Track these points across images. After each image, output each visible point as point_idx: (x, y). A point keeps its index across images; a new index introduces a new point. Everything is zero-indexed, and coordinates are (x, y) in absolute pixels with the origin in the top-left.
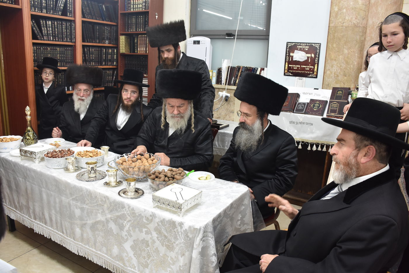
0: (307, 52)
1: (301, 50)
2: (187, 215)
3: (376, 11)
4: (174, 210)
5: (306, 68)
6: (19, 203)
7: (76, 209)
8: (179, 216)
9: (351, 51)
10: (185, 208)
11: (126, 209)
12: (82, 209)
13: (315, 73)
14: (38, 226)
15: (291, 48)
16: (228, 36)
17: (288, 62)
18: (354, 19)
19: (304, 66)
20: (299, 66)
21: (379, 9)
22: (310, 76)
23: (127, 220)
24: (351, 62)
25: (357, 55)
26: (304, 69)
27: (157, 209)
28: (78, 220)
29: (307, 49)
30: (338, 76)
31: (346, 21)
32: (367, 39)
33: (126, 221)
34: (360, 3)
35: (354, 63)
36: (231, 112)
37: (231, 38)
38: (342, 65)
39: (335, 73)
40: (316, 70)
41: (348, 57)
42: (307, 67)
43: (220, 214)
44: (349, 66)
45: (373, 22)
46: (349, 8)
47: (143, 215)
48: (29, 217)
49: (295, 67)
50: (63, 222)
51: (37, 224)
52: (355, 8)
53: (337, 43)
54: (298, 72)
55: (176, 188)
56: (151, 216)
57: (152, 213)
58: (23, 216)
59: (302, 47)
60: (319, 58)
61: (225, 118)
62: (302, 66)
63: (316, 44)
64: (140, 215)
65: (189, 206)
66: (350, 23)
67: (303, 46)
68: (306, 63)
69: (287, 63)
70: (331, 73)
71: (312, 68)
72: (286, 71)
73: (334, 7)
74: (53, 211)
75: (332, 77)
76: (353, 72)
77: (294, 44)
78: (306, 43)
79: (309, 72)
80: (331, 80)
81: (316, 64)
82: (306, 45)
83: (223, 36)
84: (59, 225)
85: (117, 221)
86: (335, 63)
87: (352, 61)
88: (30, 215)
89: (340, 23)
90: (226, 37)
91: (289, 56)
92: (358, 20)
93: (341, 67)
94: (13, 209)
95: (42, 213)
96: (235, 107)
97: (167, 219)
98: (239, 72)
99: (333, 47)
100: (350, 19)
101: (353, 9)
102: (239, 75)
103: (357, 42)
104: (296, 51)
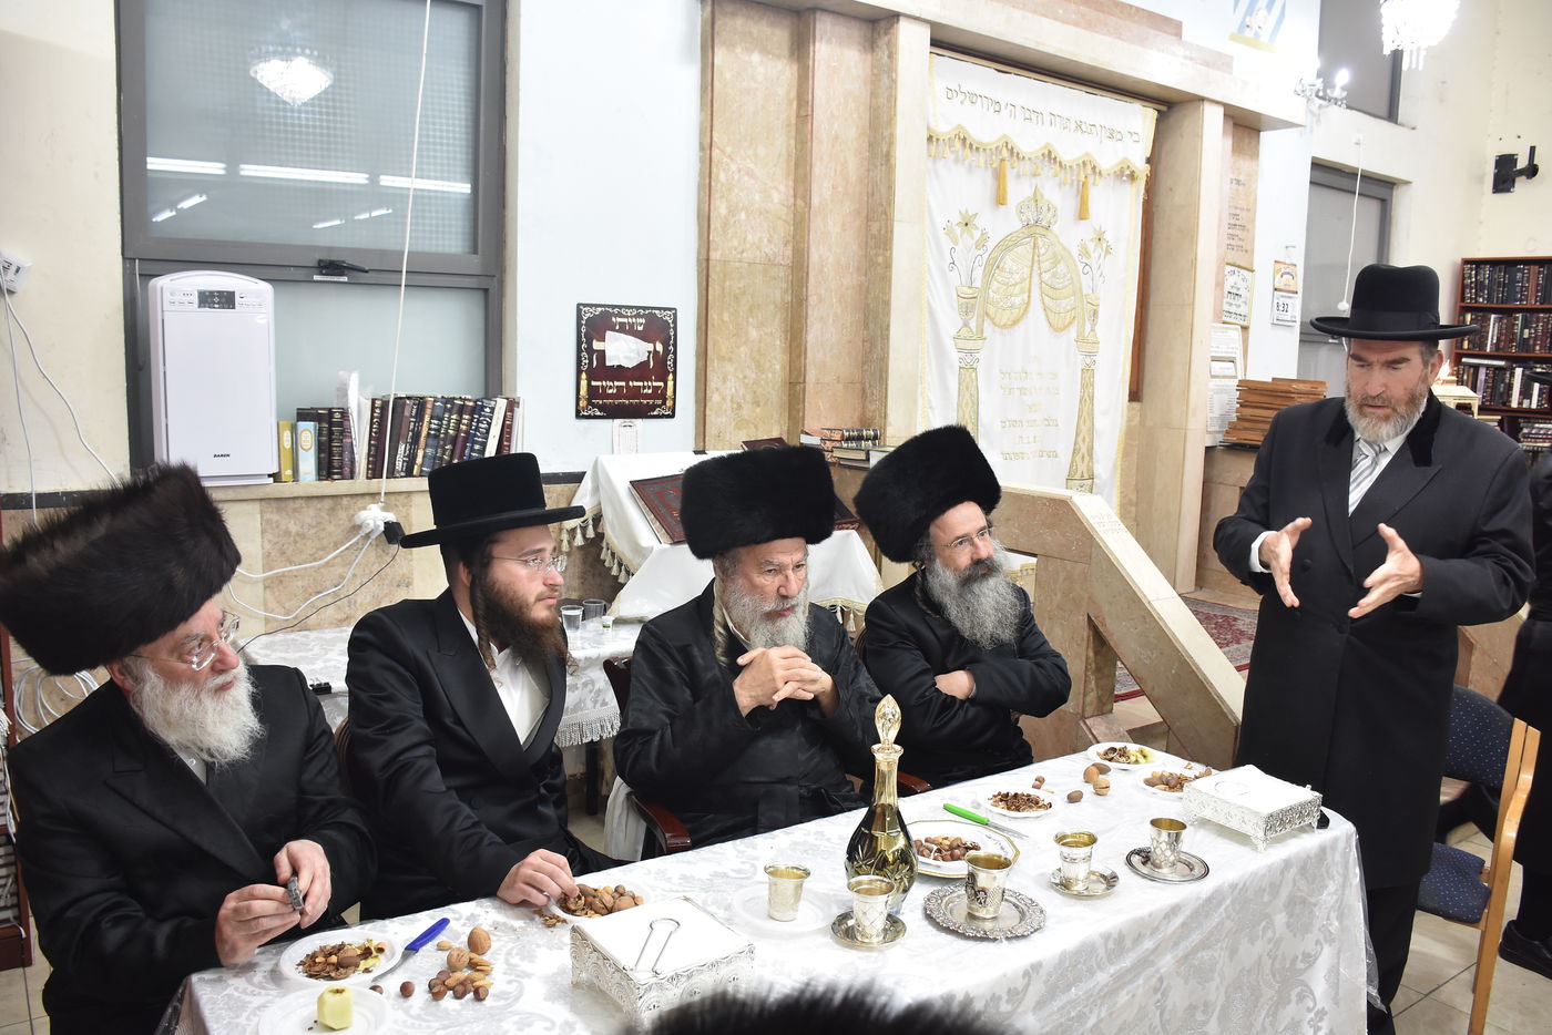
0: (644, 336)
1: (623, 329)
5: (644, 387)
9: (766, 334)
13: (669, 403)
15: (593, 325)
16: (321, 274)
17: (586, 371)
18: (765, 240)
19: (636, 384)
20: (623, 384)
21: (830, 223)
22: (655, 413)
24: (768, 364)
25: (778, 342)
26: (636, 392)
29: (640, 328)
30: (740, 406)
31: (748, 246)
34: (776, 201)
35: (774, 367)
36: (398, 586)
37: (336, 279)
38: (748, 372)
39: (732, 396)
40: (670, 392)
41: (759, 351)
42: (646, 384)
44: (764, 376)
45: (820, 257)
46: (752, 211)
49: (612, 386)
52: (767, 212)
53: (731, 310)
54: (619, 404)
59: (625, 320)
60: (675, 353)
62: (631, 383)
63: (665, 309)
66: (758, 253)
67: (627, 317)
68: (641, 371)
69: (584, 376)
70: (724, 399)
71: (658, 387)
72: (583, 403)
73: (718, 203)
75: (726, 411)
76: (774, 393)
77: (600, 309)
78: (638, 308)
79: (651, 402)
80: (724, 420)
81: (669, 373)
82: (638, 316)
83: (303, 272)
86: (730, 368)
89: (734, 252)
90: (316, 278)
91: (590, 350)
92: (775, 245)
93: (746, 381)
96: (411, 560)
98: (422, 420)
99: (722, 321)
100: (756, 241)
101: (761, 213)
102: (424, 433)
103: (776, 307)
104: (609, 334)
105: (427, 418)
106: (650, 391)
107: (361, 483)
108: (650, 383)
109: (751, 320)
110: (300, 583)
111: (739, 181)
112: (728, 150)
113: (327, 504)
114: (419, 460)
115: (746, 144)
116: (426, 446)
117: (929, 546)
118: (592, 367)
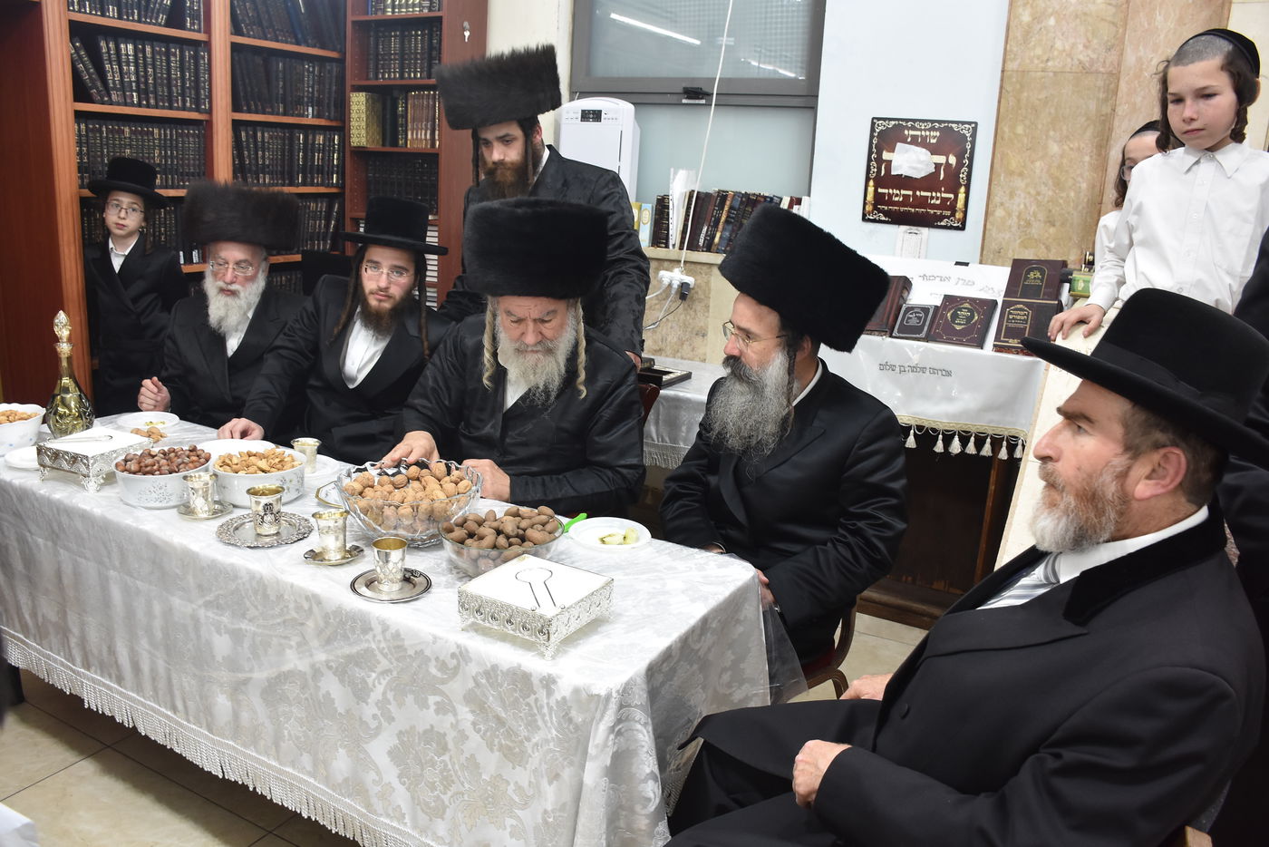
0: (934, 150)
1: (914, 141)
2: (566, 652)
3: (1149, 24)
4: (527, 637)
5: (932, 198)
6: (34, 615)
7: (218, 636)
8: (542, 655)
9: (1071, 149)
10: (560, 631)
11: (374, 636)
12: (237, 636)
13: (959, 215)
14: (95, 688)
15: (886, 135)
16: (688, 98)
17: (874, 179)
18: (1081, 47)
19: (923, 194)
20: (910, 193)
21: (1159, 18)
22: (942, 224)
23: (379, 669)
24: (1070, 182)
25: (1087, 158)
26: (923, 202)
27: (472, 634)
28: (223, 668)
29: (933, 141)
30: (1029, 224)
31: (1056, 53)
32: (1121, 110)
33: (375, 672)
35: (1078, 185)
37: (697, 102)
38: (1043, 189)
39: (1020, 214)
40: (960, 204)
41: (1059, 167)
42: (934, 194)
43: (669, 649)
44: (1064, 195)
45: (1139, 60)
46: (1065, 15)
47: (428, 653)
48: (66, 659)
49: (898, 194)
50: (174, 676)
51: (93, 680)
52: (1085, 14)
53: (1027, 122)
54: (905, 212)
55: (530, 570)
56: (453, 655)
57: (458, 646)
58: (48, 657)
59: (918, 133)
60: (970, 167)
61: (678, 351)
62: (918, 193)
63: (963, 123)
64: (420, 653)
65: (575, 626)
66: (1069, 60)
67: (921, 130)
68: (930, 182)
69: (871, 183)
70: (1010, 215)
71: (949, 199)
72: (869, 208)
73: (1021, 10)
74: (144, 643)
75: (1010, 227)
76: (1075, 214)
77: (893, 123)
78: (932, 122)
79: (939, 212)
80: (1007, 237)
81: (961, 185)
82: (933, 129)
83: (675, 97)
84: (162, 685)
85: (346, 672)
86: (1020, 183)
87: (1073, 178)
88: (71, 655)
89: (1036, 61)
90: (684, 101)
91: (879, 160)
92: (1094, 51)
93: (1039, 198)
94: (16, 634)
95: (109, 648)
96: (707, 317)
97: (505, 666)
98: (723, 209)
99: (1015, 134)
100: (1067, 47)
101: (1077, 16)
102: (723, 219)
103: (1088, 119)
104: (899, 146)
105: (726, 208)
107: (672, 252)
108: (939, 195)
109: (1052, 133)
114: (717, 240)
116: (724, 229)
118: (880, 176)
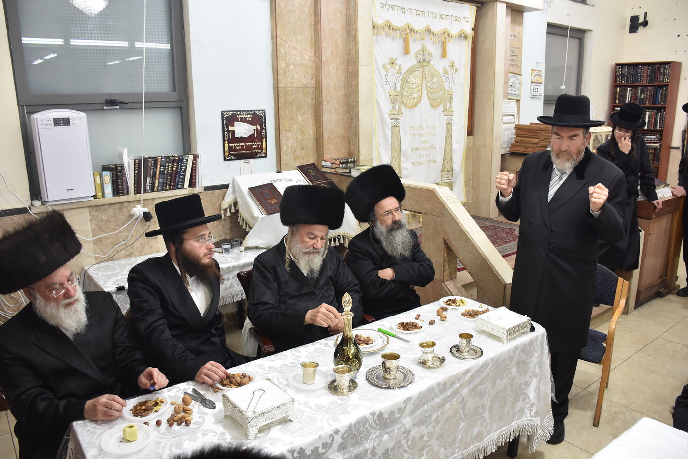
0: (251, 123)
1: (242, 120)
3: (329, 70)
5: (253, 145)
9: (305, 118)
13: (264, 151)
15: (229, 119)
16: (107, 106)
17: (227, 140)
18: (303, 77)
19: (249, 144)
20: (244, 144)
21: (331, 68)
22: (258, 156)
24: (307, 131)
25: (311, 122)
26: (250, 148)
29: (250, 120)
30: (295, 151)
31: (295, 80)
34: (307, 59)
37: (114, 107)
38: (298, 136)
39: (292, 147)
40: (264, 146)
41: (302, 126)
42: (253, 143)
44: (305, 137)
45: (327, 83)
46: (296, 65)
49: (239, 146)
52: (302, 64)
53: (289, 109)
54: (243, 153)
59: (243, 116)
60: (266, 129)
62: (247, 144)
63: (260, 110)
66: (300, 83)
67: (244, 115)
68: (251, 138)
69: (226, 142)
70: (288, 148)
71: (259, 145)
72: (226, 154)
73: (281, 62)
75: (289, 153)
76: (310, 144)
77: (231, 113)
78: (248, 111)
79: (256, 151)
80: (289, 157)
81: (263, 138)
82: (248, 114)
83: (99, 105)
86: (290, 134)
89: (289, 83)
91: (228, 131)
92: (307, 79)
93: (297, 139)
98: (156, 167)
99: (285, 114)
100: (299, 78)
101: (300, 65)
102: (158, 173)
103: (309, 106)
104: (236, 123)
105: (159, 166)
106: (256, 147)
107: (132, 196)
108: (255, 143)
109: (298, 113)
110: (109, 241)
111: (290, 51)
112: (284, 38)
113: (118, 206)
114: (157, 184)
115: (292, 35)
116: (159, 178)
117: (375, 215)
118: (229, 138)
